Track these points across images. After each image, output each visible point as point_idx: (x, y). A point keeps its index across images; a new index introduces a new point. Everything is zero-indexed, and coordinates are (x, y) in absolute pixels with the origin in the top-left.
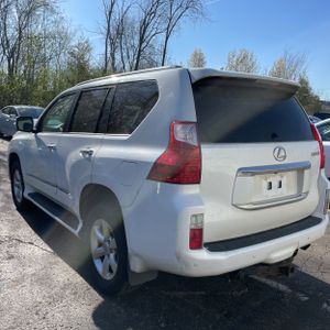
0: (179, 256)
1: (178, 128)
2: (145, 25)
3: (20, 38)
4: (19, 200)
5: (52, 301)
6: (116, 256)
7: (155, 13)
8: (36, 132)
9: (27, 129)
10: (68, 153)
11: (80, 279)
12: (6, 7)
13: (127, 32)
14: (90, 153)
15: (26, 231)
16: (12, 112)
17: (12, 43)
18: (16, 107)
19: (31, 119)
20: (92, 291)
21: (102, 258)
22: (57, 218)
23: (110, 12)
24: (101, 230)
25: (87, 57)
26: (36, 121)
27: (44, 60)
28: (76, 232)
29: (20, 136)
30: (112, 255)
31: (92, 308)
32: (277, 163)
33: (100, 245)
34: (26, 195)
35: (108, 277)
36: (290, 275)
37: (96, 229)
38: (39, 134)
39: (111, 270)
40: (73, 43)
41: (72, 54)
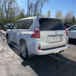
0: (36, 51)
1: (36, 28)
2: (36, 5)
3: (9, 9)
4: (8, 43)
5: (14, 61)
6: (26, 53)
7: (39, 2)
8: (11, 29)
9: (10, 29)
10: (17, 33)
11: (19, 57)
12: (6, 2)
13: (33, 6)
14: (21, 33)
15: (10, 49)
16: (7, 25)
17: (7, 10)
18: (8, 24)
19: (10, 27)
20: (22, 59)
21: (24, 53)
22: (16, 46)
23: (29, 2)
24: (23, 48)
25: (23, 12)
26: (11, 27)
27: (14, 13)
28: (19, 48)
29: (8, 30)
30: (25, 52)
31: (21, 62)
32: (56, 34)
33: (23, 51)
34: (10, 42)
35: (25, 56)
36: (58, 56)
37: (22, 48)
38: (12, 30)
39: (25, 55)
40: (21, 9)
41: (20, 12)
